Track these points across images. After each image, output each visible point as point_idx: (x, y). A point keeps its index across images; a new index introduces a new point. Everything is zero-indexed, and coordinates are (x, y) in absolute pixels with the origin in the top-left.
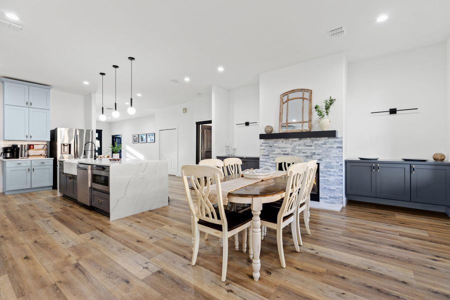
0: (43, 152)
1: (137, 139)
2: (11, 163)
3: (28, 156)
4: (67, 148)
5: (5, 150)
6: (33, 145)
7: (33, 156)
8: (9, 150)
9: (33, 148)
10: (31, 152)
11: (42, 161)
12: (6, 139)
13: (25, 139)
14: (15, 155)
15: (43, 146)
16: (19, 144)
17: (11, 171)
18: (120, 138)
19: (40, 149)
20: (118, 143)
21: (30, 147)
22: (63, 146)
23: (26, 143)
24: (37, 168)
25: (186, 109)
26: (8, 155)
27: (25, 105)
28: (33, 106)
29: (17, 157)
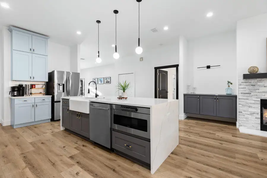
0: (42, 91)
1: (97, 82)
2: (18, 100)
3: (31, 94)
4: (61, 87)
5: (13, 89)
6: (35, 85)
7: (35, 94)
8: (16, 89)
9: (35, 88)
10: (33, 91)
11: (43, 98)
12: (13, 79)
13: (29, 79)
14: (21, 93)
15: (42, 85)
16: (24, 84)
17: (19, 107)
19: (40, 88)
21: (32, 86)
22: (58, 86)
23: (30, 83)
24: (39, 104)
25: (142, 58)
26: (16, 93)
27: (29, 51)
28: (35, 52)
29: (23, 95)
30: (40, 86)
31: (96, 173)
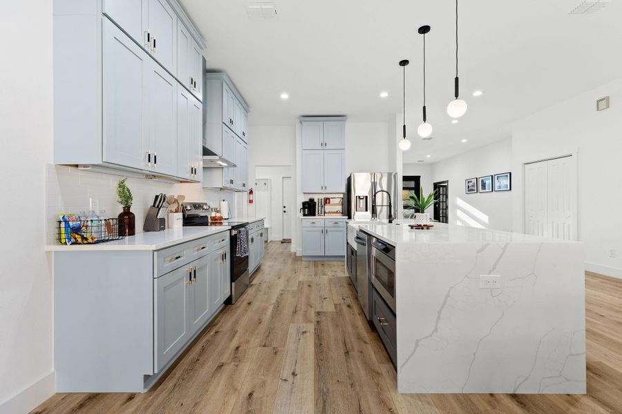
0: (339, 208)
1: (475, 186)
2: (308, 222)
3: (325, 213)
4: (362, 203)
5: (304, 205)
6: (329, 199)
7: (329, 213)
8: (307, 206)
9: (329, 203)
10: (328, 208)
11: (336, 221)
12: (305, 192)
13: (320, 190)
14: (312, 212)
15: (339, 199)
16: (316, 198)
18: (445, 186)
19: (336, 205)
20: (443, 194)
21: (327, 201)
22: (358, 199)
23: (322, 197)
24: (330, 229)
25: (606, 99)
26: (306, 211)
27: (320, 147)
28: (328, 147)
29: (314, 215)
30: (338, 201)
31: (323, 343)
